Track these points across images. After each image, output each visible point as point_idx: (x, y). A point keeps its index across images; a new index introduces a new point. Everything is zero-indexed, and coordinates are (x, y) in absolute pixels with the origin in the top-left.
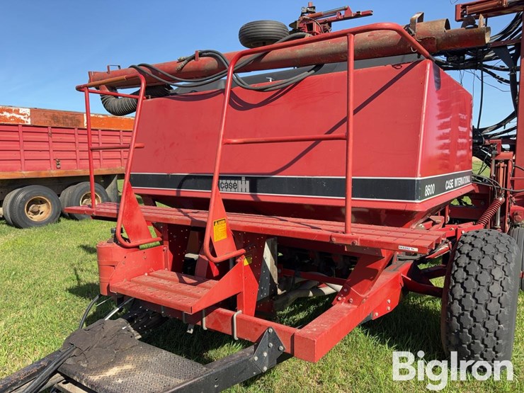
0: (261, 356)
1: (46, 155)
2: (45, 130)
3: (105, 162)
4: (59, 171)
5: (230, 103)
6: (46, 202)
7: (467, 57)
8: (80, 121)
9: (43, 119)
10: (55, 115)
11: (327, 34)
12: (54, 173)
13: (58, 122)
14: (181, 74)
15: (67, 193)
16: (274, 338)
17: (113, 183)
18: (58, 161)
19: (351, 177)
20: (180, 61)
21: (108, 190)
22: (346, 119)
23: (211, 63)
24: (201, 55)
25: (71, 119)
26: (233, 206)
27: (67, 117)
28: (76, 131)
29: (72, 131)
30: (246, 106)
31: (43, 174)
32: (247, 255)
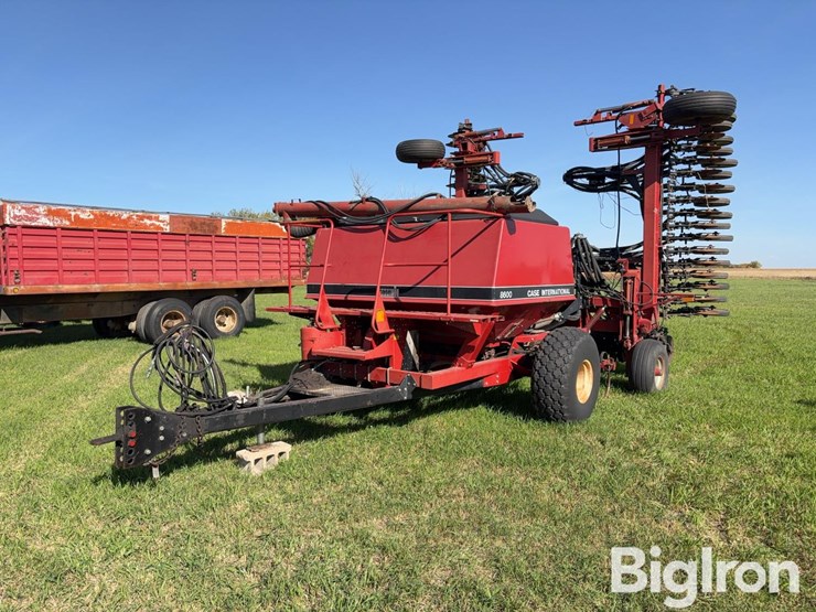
0: (403, 389)
1: (182, 265)
2: (183, 238)
3: (241, 274)
4: (194, 283)
5: (389, 238)
6: (181, 317)
7: (608, 180)
8: (217, 228)
9: (182, 225)
10: (193, 222)
11: (482, 153)
12: (190, 285)
13: (196, 228)
14: (351, 212)
15: (201, 308)
16: (411, 379)
17: (249, 298)
18: (194, 273)
19: (450, 287)
20: (351, 203)
21: (244, 304)
22: (447, 261)
23: (374, 207)
24: (367, 200)
25: (209, 225)
26: (388, 306)
27: (204, 223)
28: (213, 239)
29: (208, 239)
30: (398, 240)
31: (180, 287)
32: (396, 333)
